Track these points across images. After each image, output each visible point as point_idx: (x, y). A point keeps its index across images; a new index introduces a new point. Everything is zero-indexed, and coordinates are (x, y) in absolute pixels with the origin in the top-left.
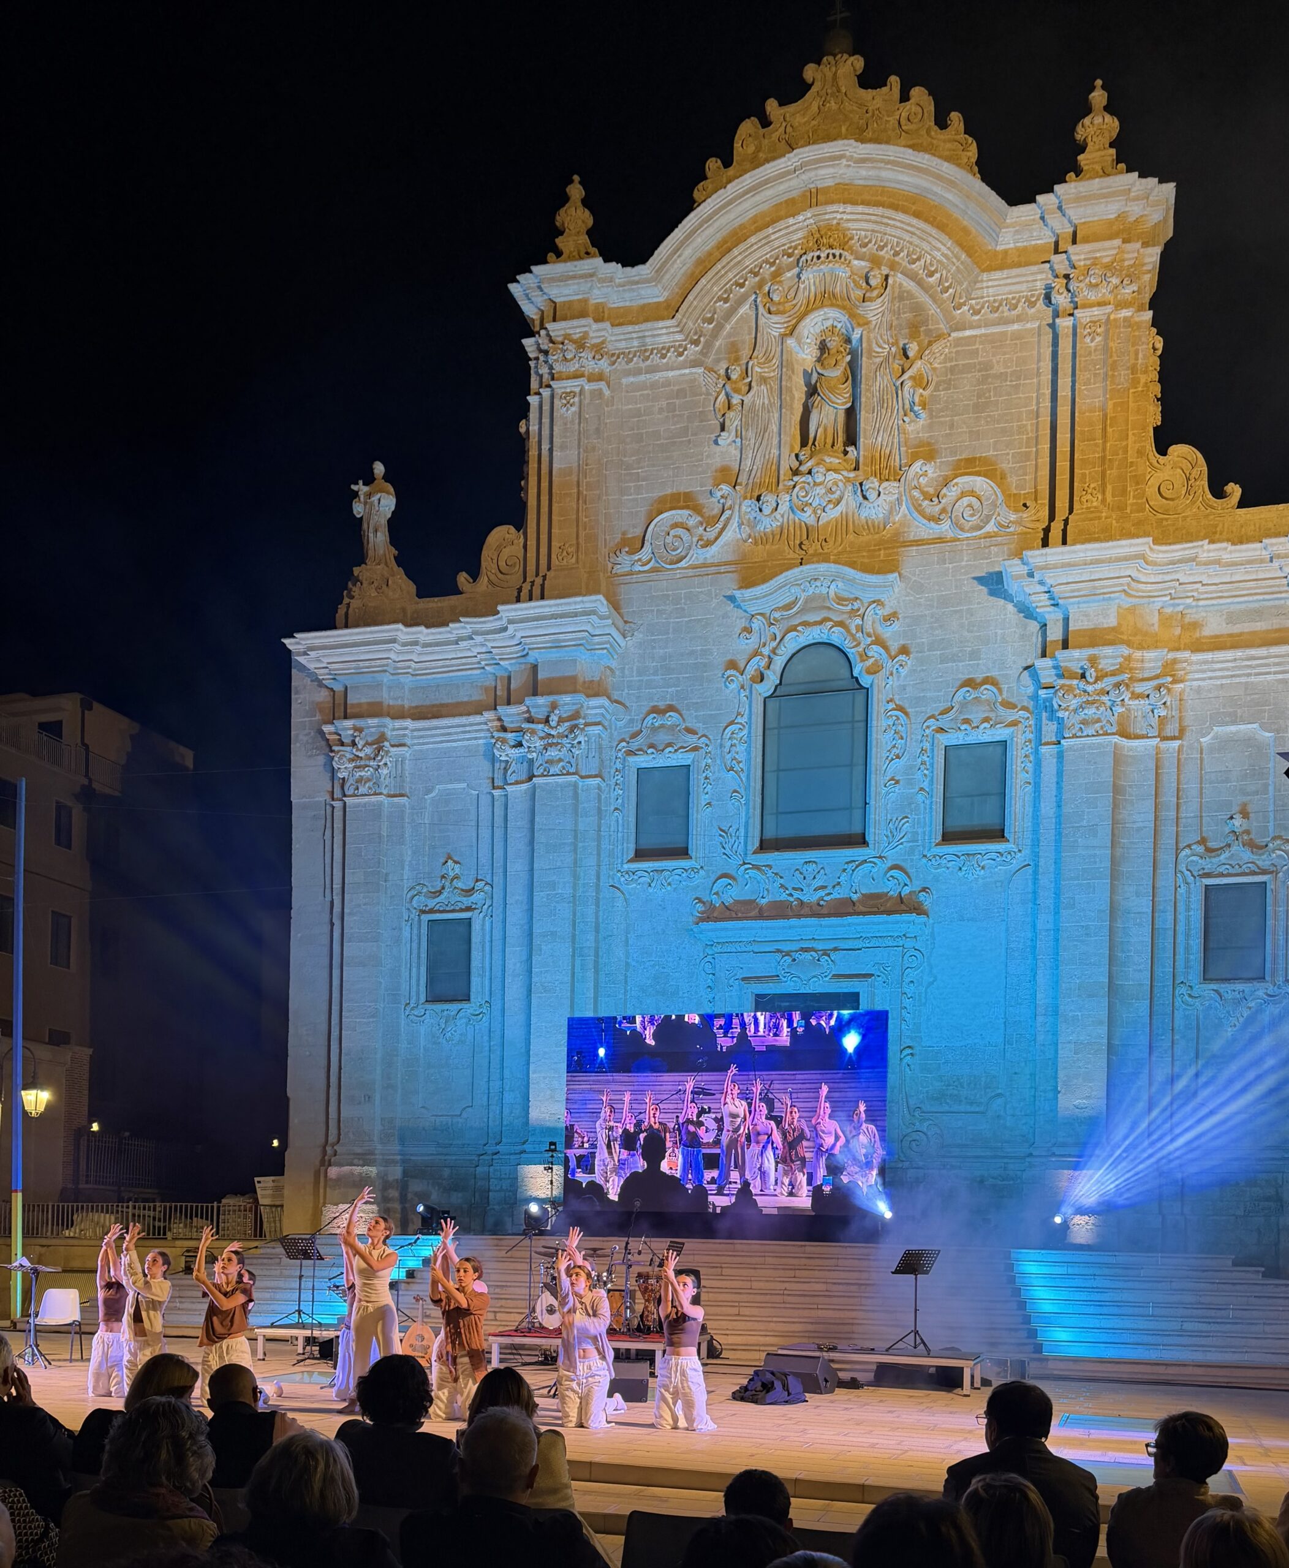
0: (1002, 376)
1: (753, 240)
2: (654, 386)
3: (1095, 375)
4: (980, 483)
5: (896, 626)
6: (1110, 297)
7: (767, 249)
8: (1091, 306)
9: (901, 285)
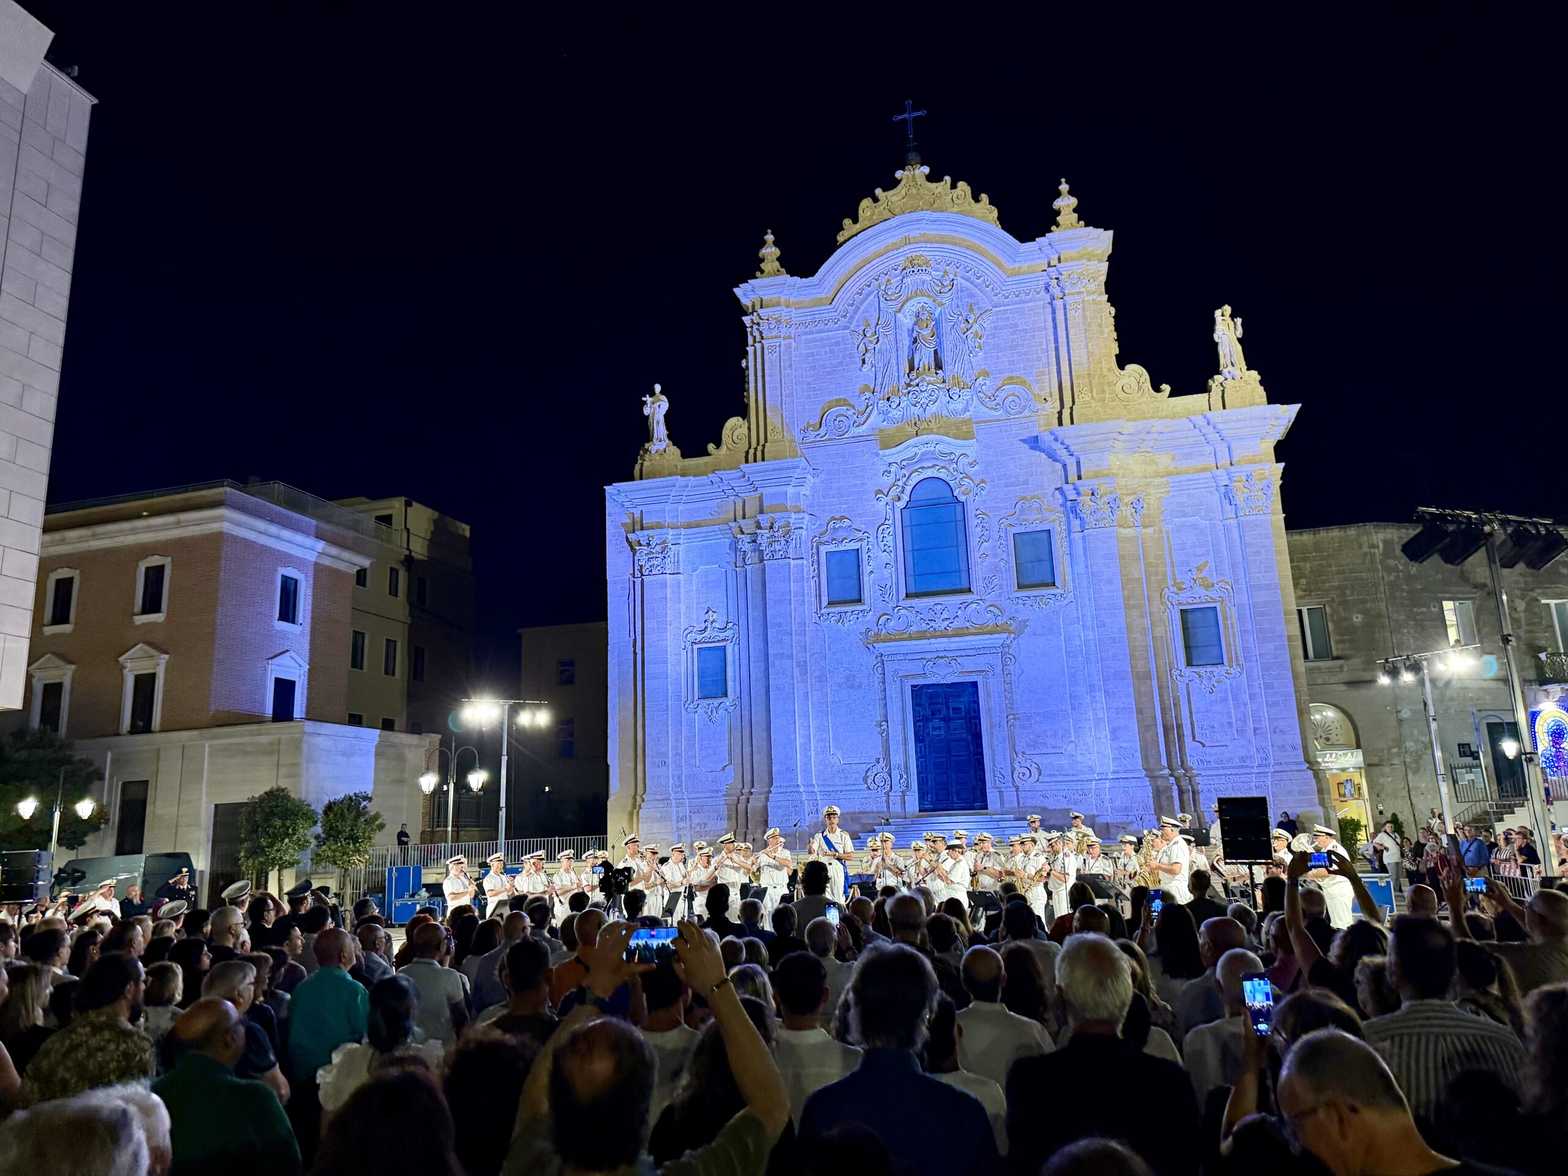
0: (1025, 331)
1: (874, 262)
2: (821, 340)
3: (1080, 330)
4: (1017, 389)
5: (976, 468)
6: (1083, 290)
7: (883, 266)
8: (1073, 294)
9: (961, 284)
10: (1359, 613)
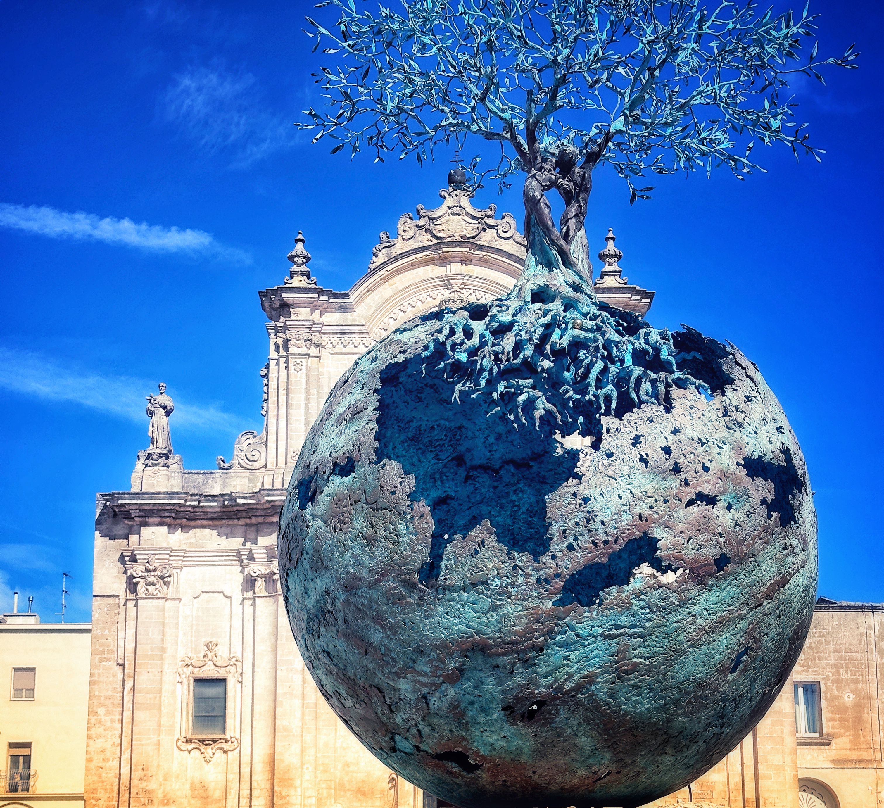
7: (420, 292)
10: (851, 692)
